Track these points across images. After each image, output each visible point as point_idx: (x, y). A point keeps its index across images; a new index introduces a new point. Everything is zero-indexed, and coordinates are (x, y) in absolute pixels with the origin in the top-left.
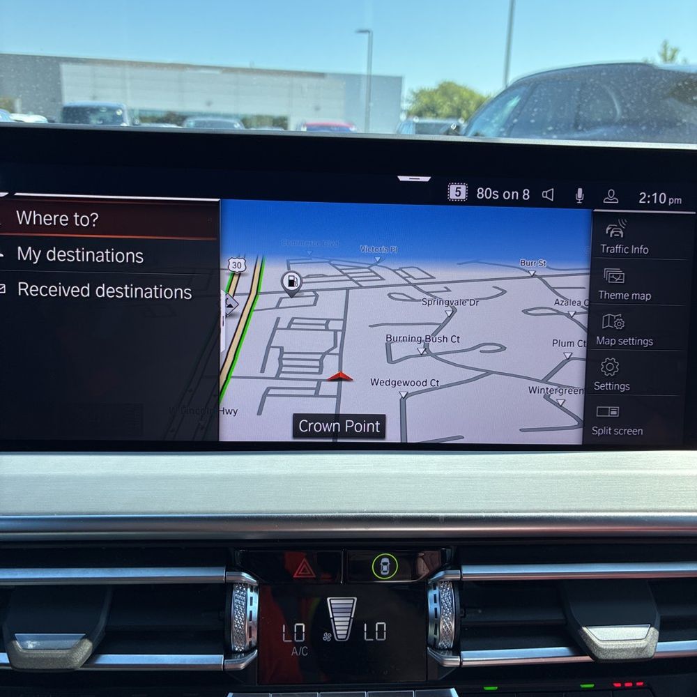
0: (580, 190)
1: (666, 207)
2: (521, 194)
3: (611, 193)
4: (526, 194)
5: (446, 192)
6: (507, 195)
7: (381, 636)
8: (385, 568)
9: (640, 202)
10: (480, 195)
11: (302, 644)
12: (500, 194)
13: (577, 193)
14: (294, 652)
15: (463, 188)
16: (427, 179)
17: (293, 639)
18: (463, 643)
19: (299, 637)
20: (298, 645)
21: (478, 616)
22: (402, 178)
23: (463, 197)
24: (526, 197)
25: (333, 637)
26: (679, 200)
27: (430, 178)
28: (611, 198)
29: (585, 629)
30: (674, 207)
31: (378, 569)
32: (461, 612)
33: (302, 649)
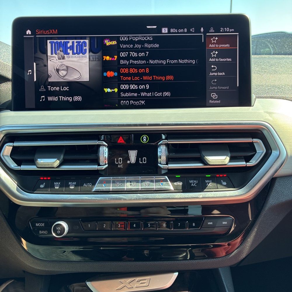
0: (202, 28)
1: (229, 32)
2: (184, 30)
3: (212, 29)
4: (186, 30)
5: (161, 30)
6: (180, 31)
7: (145, 162)
8: (145, 139)
9: (221, 31)
10: (172, 31)
11: (121, 164)
12: (178, 31)
13: (201, 29)
14: (119, 166)
15: (166, 29)
16: (155, 27)
17: (118, 163)
18: (169, 163)
19: (120, 162)
20: (120, 164)
21: (173, 155)
22: (148, 27)
23: (167, 32)
24: (186, 31)
25: (130, 162)
26: (233, 30)
27: (156, 27)
28: (212, 30)
29: (206, 157)
30: (232, 32)
31: (143, 140)
32: (168, 154)
33: (121, 166)
